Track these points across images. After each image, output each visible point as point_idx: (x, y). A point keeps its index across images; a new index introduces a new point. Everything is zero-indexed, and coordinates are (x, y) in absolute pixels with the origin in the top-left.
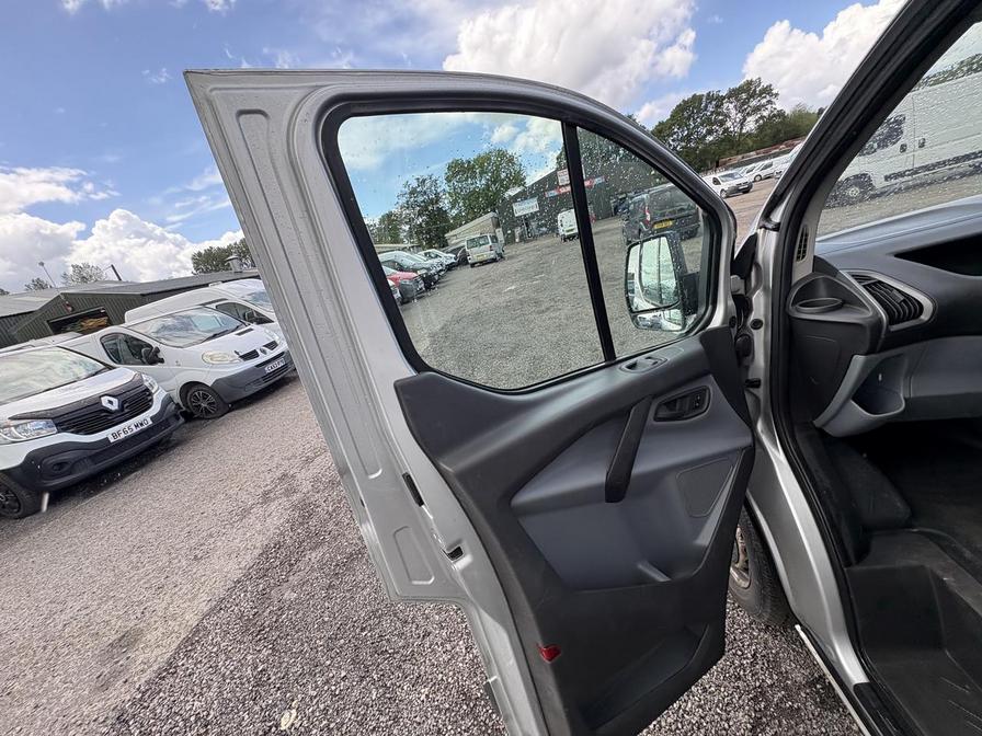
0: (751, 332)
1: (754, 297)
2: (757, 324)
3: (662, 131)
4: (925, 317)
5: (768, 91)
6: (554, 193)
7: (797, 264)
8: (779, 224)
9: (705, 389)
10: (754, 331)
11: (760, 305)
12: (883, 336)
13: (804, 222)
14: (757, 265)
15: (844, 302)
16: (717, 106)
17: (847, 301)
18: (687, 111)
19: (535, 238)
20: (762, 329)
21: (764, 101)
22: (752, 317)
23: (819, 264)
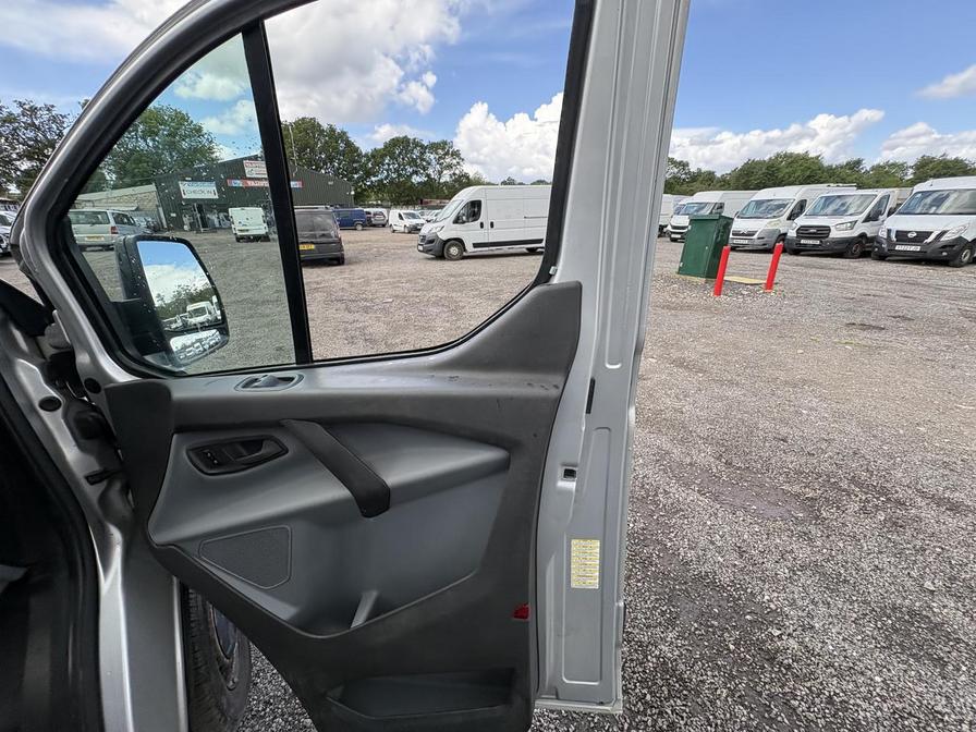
3: (377, 156)
5: (456, 154)
6: (238, 183)
16: (422, 154)
18: (399, 146)
19: (215, 229)
21: (454, 162)
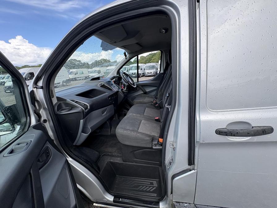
0: (44, 125)
1: (40, 112)
2: (45, 121)
4: (89, 108)
7: (52, 99)
8: (42, 86)
9: (48, 147)
10: (45, 124)
11: (44, 115)
12: (85, 114)
13: (50, 87)
14: (38, 101)
15: (72, 108)
17: (73, 107)
20: (48, 122)
22: (42, 119)
23: (59, 99)
